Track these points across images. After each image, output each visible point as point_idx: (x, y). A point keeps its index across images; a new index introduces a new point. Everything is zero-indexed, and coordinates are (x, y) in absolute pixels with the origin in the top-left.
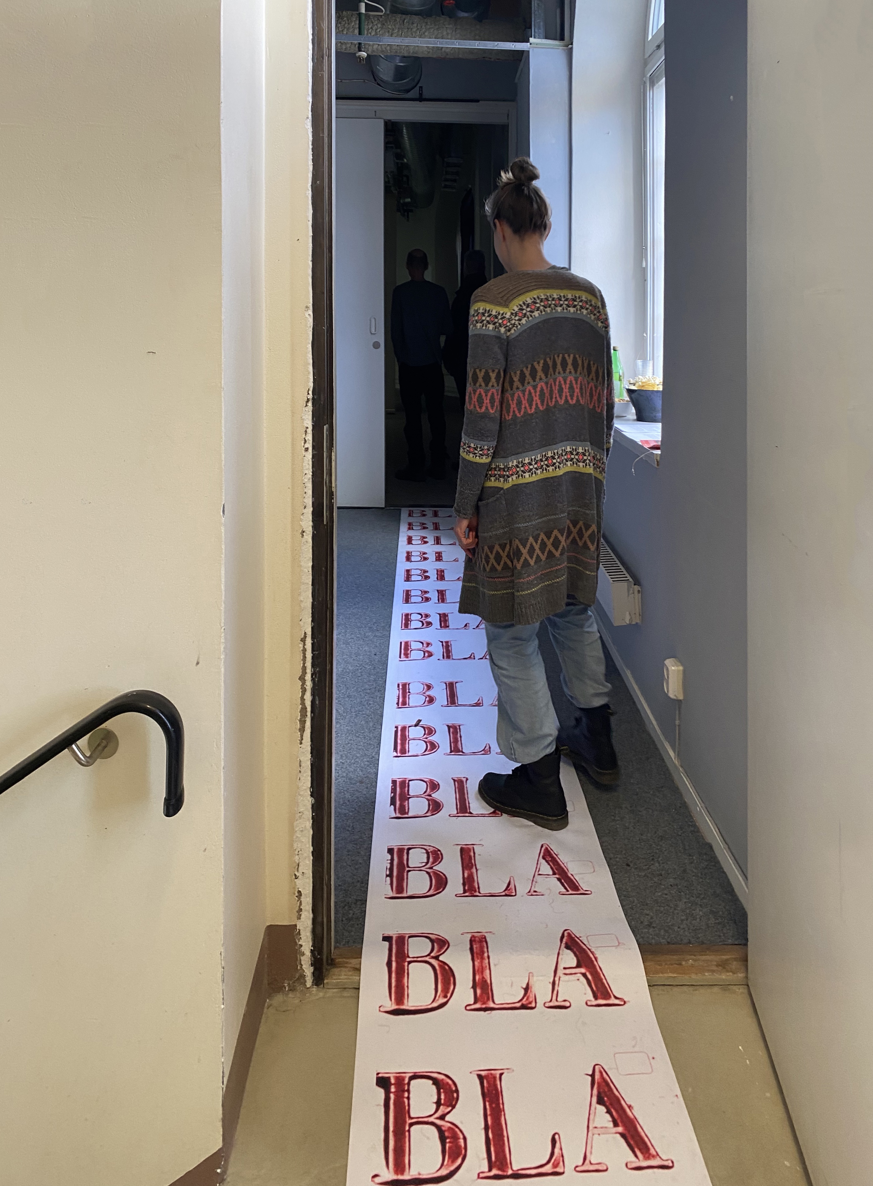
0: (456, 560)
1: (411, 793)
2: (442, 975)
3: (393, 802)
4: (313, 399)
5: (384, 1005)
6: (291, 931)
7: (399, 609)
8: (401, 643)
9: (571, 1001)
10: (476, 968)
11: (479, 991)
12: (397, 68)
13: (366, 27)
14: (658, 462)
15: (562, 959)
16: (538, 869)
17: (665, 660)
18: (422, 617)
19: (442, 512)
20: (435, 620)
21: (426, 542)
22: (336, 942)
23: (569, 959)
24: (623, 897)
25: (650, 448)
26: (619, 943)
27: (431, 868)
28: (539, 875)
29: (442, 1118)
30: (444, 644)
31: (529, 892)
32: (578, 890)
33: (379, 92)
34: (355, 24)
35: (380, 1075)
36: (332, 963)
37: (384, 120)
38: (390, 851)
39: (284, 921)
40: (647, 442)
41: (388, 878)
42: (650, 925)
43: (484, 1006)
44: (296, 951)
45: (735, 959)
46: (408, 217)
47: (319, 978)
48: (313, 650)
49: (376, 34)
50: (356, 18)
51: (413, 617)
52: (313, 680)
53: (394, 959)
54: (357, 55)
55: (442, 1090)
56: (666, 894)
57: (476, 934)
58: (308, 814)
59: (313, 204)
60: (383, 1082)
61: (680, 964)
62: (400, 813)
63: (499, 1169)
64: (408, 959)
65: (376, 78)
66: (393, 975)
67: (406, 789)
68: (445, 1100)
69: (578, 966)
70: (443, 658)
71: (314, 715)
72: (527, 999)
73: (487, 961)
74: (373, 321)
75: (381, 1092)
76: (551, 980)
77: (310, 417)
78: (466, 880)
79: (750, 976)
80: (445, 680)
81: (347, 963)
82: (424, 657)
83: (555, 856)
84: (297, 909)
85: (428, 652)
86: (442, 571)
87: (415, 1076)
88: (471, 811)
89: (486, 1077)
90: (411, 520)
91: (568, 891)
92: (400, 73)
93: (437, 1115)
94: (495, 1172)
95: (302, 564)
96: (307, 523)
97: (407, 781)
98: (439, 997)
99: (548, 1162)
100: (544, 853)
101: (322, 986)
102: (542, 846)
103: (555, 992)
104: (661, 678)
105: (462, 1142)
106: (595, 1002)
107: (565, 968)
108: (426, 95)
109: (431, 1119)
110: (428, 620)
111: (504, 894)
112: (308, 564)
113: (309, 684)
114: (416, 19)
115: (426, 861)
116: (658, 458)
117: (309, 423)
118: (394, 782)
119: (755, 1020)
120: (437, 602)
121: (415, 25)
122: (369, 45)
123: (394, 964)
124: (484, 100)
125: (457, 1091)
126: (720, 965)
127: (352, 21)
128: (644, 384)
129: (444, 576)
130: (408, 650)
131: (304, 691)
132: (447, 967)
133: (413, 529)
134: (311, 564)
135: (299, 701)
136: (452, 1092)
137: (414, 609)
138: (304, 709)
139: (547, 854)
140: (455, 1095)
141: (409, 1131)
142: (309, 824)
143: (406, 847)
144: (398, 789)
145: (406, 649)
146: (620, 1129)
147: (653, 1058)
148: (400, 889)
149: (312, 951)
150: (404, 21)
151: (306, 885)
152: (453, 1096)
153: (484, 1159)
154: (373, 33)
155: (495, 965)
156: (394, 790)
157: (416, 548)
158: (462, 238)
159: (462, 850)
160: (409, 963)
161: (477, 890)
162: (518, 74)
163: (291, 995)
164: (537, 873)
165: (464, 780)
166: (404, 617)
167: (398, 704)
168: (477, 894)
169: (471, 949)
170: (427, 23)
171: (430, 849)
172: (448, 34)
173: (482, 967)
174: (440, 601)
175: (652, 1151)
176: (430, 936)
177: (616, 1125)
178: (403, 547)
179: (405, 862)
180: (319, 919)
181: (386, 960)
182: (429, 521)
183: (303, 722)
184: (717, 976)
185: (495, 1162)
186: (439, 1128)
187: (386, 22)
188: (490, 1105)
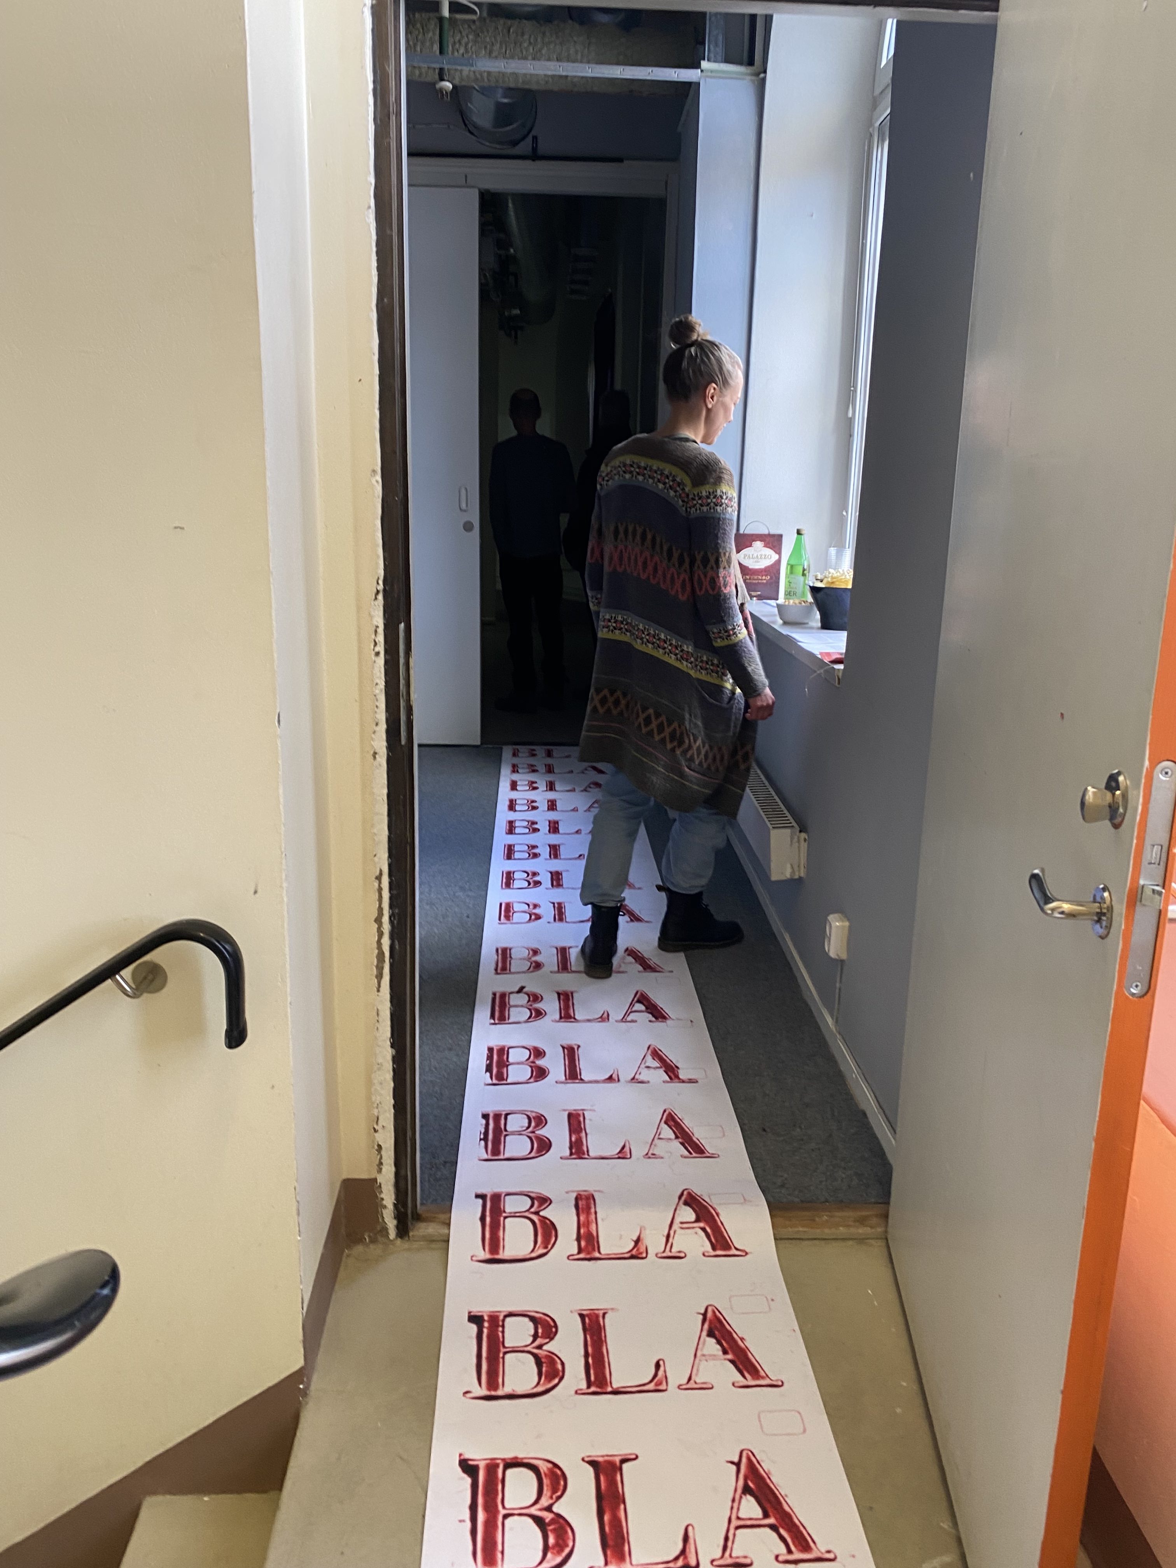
0: (575, 810)
1: (511, 1060)
2: (542, 1227)
3: (489, 1069)
4: (385, 590)
5: (476, 1254)
6: (370, 1186)
7: (498, 866)
8: (501, 905)
9: (685, 1251)
10: (581, 1222)
11: (583, 1244)
12: (499, 106)
13: (451, 40)
14: (839, 679)
15: (679, 1214)
16: (658, 1133)
17: (828, 915)
18: (528, 876)
19: (557, 751)
20: (545, 879)
21: (535, 788)
22: (422, 1198)
23: (688, 1214)
24: (755, 1161)
25: (830, 662)
26: (745, 1200)
27: (533, 1132)
28: (659, 1139)
29: (540, 1347)
30: (556, 905)
31: (647, 1154)
32: (704, 1153)
33: (471, 144)
34: (434, 34)
35: (472, 1314)
36: (418, 1218)
37: (480, 190)
38: (485, 1116)
39: (363, 1175)
40: (828, 654)
41: (483, 1143)
42: (783, 1186)
43: (588, 1256)
44: (377, 1205)
45: (876, 1216)
46: (516, 337)
47: (403, 1231)
48: (391, 889)
49: (467, 51)
50: (436, 25)
51: (517, 875)
52: (391, 922)
53: (488, 1213)
54: (438, 86)
55: (539, 1326)
56: (805, 1158)
57: (582, 1193)
58: (389, 1066)
59: (379, 330)
60: (475, 1319)
61: (814, 1220)
62: (497, 1079)
63: (598, 1386)
64: (504, 1215)
65: (467, 122)
66: (487, 1229)
67: (505, 1057)
68: (542, 1334)
69: (697, 1220)
70: (555, 920)
71: (393, 961)
72: (637, 1250)
73: (593, 1216)
74: (463, 492)
75: (474, 1328)
76: (666, 1233)
77: (381, 613)
78: (573, 1144)
79: (890, 1230)
80: (556, 945)
81: (435, 1217)
82: (530, 919)
83: (679, 1120)
84: (377, 1162)
85: (535, 914)
86: (557, 823)
87: (511, 1315)
88: (582, 1077)
89: (588, 1315)
90: (515, 761)
91: (690, 1153)
92: (503, 115)
93: (535, 1345)
94: (593, 1389)
95: (375, 791)
96: (380, 743)
97: (506, 1049)
98: (539, 1247)
99: (651, 1381)
100: (667, 1117)
101: (407, 1238)
102: (665, 1111)
103: (669, 1245)
104: (822, 935)
105: (560, 1367)
106: (713, 1253)
107: (682, 1223)
108: (542, 149)
109: (528, 1349)
110: (537, 878)
111: (617, 1156)
112: (382, 791)
113: (386, 927)
114: (528, 25)
115: (527, 1125)
116: (840, 675)
117: (379, 620)
118: (491, 1050)
119: (890, 1271)
120: (548, 857)
121: (526, 37)
122: (456, 70)
123: (488, 1219)
124: (631, 159)
125: (556, 1326)
126: (858, 1221)
127: (429, 30)
128: (834, 580)
129: (558, 828)
130: (510, 911)
131: (381, 934)
132: (548, 1222)
133: (518, 772)
134: (385, 791)
135: (375, 945)
136: (551, 1327)
137: (520, 866)
138: (381, 956)
139: (670, 1118)
140: (554, 1330)
141: (503, 1358)
142: (389, 1075)
143: (504, 1113)
144: (495, 1057)
145: (507, 911)
146: (730, 1356)
147: (773, 1300)
148: (496, 1151)
149: (395, 1205)
150: (509, 31)
151: (387, 1138)
152: (552, 1331)
153: (582, 1380)
154: (462, 51)
155: (602, 1220)
156: (490, 1057)
157: (522, 795)
158: (596, 372)
159: (570, 1116)
160: (505, 1218)
161: (586, 1153)
162: (683, 118)
163: (372, 1246)
164: (657, 1136)
165: (576, 1048)
166: (505, 875)
167: (496, 970)
168: (586, 1156)
169: (577, 1206)
170: (544, 34)
171: (532, 1115)
172: (576, 52)
173: (588, 1221)
174: (552, 856)
175: (762, 1373)
176: (530, 1194)
177: (725, 1352)
178: (505, 793)
179: (502, 1127)
180: (403, 1172)
181: (479, 1214)
182: (540, 762)
183: (380, 969)
184: (853, 1230)
185: (595, 1381)
186: (535, 1356)
187: (482, 32)
188: (591, 1338)
